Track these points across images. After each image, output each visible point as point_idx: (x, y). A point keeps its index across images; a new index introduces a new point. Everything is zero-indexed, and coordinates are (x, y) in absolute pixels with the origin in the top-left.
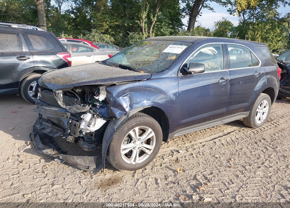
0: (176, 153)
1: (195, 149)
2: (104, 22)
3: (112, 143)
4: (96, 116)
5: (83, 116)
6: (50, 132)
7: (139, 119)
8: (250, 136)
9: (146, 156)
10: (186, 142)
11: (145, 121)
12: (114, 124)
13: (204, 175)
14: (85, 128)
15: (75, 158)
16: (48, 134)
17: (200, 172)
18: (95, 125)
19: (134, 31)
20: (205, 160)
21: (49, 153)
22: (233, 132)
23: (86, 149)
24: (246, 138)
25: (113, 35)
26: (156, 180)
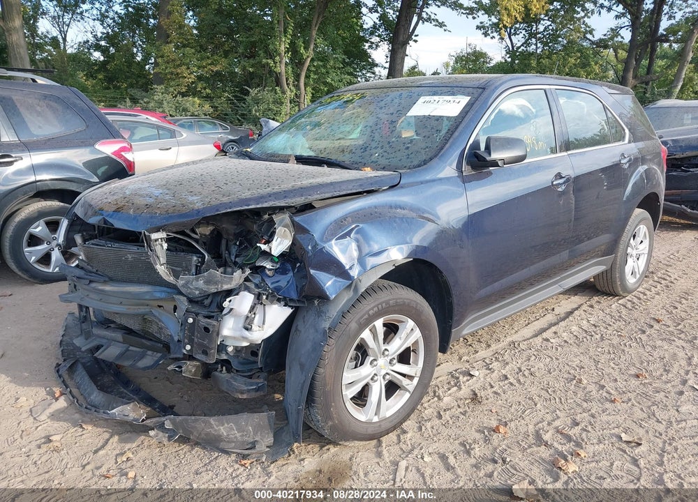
0: (465, 378)
1: (507, 364)
2: (184, 67)
3: (321, 370)
4: (264, 297)
5: (230, 301)
6: (121, 356)
7: (384, 297)
8: (620, 317)
9: (403, 395)
10: (476, 345)
11: (398, 301)
12: (319, 317)
13: (558, 431)
14: (237, 334)
15: (212, 422)
16: (117, 363)
17: (545, 423)
18: (264, 324)
19: (258, 86)
20: (542, 389)
21: (131, 415)
22: (577, 309)
23: (242, 393)
24: (614, 323)
25: (208, 98)
26: (443, 458)
